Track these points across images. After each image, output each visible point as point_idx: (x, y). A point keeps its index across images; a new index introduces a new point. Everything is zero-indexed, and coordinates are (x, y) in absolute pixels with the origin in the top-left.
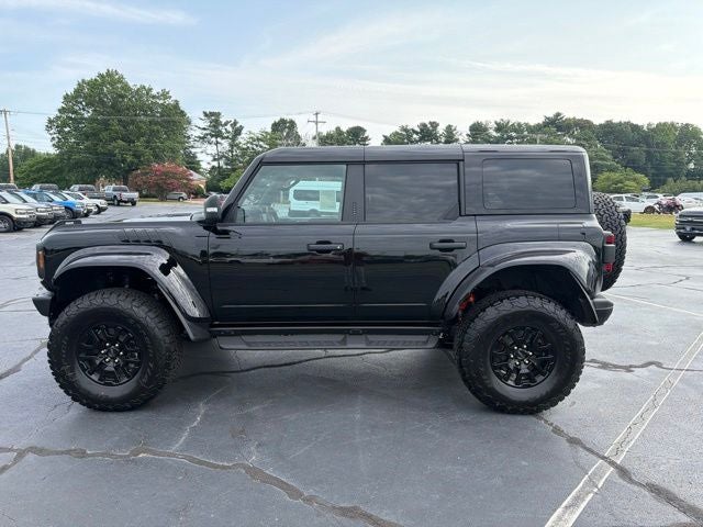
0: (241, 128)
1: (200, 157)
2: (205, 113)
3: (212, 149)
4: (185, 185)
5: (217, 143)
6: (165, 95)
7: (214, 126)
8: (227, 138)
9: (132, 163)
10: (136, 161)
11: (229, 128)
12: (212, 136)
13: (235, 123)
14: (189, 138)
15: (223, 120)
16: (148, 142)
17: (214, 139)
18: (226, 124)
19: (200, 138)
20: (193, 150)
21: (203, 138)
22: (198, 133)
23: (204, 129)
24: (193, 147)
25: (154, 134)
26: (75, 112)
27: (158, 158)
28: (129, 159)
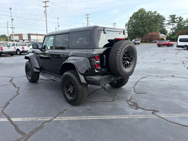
0: (182, 18)
1: (167, 29)
2: (170, 16)
3: (171, 27)
4: (157, 38)
5: (173, 24)
6: (155, 12)
7: (173, 19)
8: (177, 22)
9: (143, 33)
10: (144, 32)
11: (178, 19)
12: (172, 23)
13: (180, 17)
14: (164, 24)
15: (176, 17)
16: (148, 27)
17: (172, 24)
18: (177, 18)
19: (168, 24)
20: (165, 28)
21: (169, 24)
22: (167, 22)
23: (169, 21)
24: (165, 27)
25: (150, 24)
26: (132, 21)
27: (151, 31)
28: (143, 32)
